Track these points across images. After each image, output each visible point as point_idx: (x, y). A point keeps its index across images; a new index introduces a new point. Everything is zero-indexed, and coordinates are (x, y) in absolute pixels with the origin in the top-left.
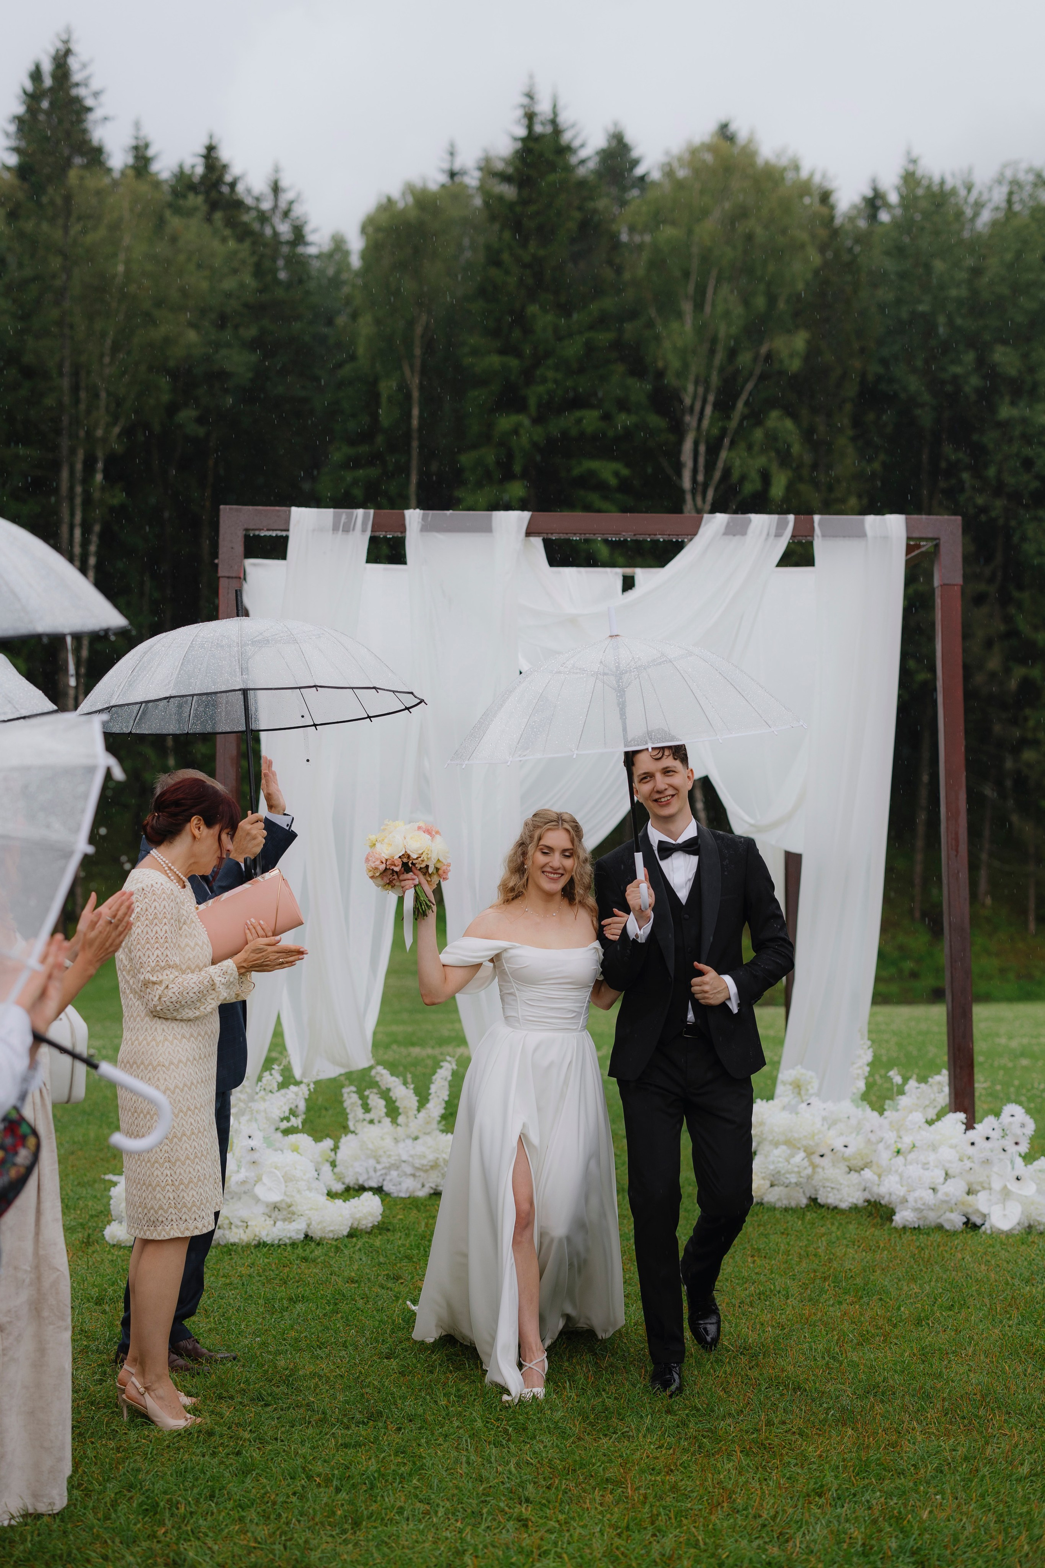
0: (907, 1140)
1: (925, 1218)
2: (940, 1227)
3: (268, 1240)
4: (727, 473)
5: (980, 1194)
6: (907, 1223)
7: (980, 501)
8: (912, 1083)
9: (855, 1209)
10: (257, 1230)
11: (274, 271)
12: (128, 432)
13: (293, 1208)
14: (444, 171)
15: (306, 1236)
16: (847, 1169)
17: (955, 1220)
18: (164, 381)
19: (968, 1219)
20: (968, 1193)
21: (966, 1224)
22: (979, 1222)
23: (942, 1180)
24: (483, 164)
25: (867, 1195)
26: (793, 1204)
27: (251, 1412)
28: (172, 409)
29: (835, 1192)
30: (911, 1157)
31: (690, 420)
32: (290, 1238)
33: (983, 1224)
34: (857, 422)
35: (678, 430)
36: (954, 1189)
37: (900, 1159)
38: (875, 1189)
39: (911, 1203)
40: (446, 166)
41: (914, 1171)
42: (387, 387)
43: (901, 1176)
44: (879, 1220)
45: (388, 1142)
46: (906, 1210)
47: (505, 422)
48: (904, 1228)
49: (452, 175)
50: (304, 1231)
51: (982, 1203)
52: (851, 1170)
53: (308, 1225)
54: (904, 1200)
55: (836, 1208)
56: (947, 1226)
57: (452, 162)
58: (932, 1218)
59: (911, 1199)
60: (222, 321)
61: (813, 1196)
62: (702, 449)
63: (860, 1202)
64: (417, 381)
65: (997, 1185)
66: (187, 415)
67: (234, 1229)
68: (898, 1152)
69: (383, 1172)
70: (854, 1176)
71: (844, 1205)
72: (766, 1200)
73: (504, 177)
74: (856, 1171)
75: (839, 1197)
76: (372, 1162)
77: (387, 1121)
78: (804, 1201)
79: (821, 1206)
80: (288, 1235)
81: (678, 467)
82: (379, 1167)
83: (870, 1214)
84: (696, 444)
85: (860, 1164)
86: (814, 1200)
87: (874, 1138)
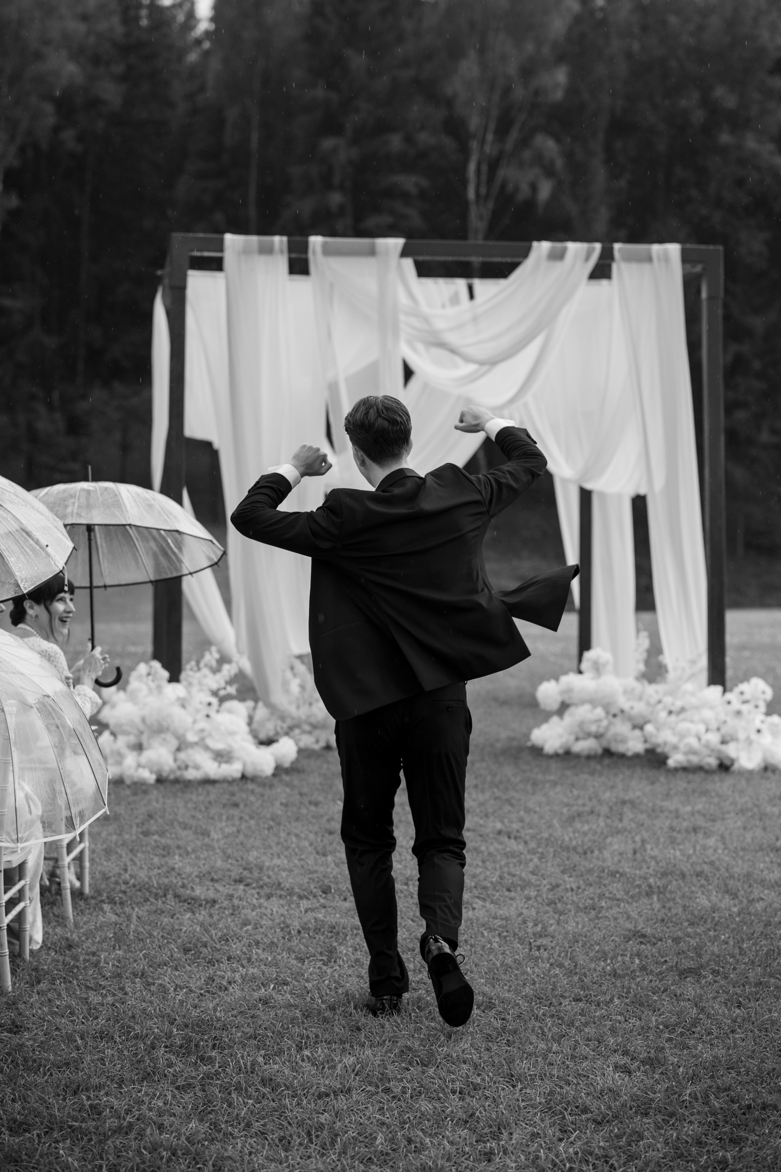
0: (679, 703)
1: (690, 761)
2: (701, 768)
4: (503, 186)
5: (730, 744)
6: (677, 765)
7: (704, 211)
9: (637, 756)
10: (205, 771)
11: (137, 18)
12: (22, 150)
13: (232, 754)
15: (243, 774)
16: (632, 727)
17: (712, 762)
18: (49, 108)
19: (721, 761)
20: (722, 743)
21: (720, 764)
22: (729, 763)
23: (704, 731)
25: (648, 746)
26: (592, 753)
28: (57, 129)
29: (624, 743)
30: (682, 716)
31: (474, 145)
33: (733, 765)
34: (608, 149)
35: (465, 151)
36: (713, 738)
37: (673, 718)
38: (654, 741)
39: (681, 749)
41: (683, 725)
42: (232, 114)
43: (674, 730)
44: (656, 764)
46: (677, 753)
47: (328, 143)
48: (675, 768)
50: (241, 771)
51: (731, 750)
52: (634, 727)
53: (244, 767)
54: (675, 748)
55: (624, 755)
56: (705, 766)
58: (696, 761)
59: (680, 746)
60: (97, 60)
61: (606, 747)
62: (484, 168)
63: (642, 751)
64: (256, 110)
65: (742, 736)
66: (68, 136)
67: (190, 770)
68: (671, 713)
70: (637, 731)
71: (630, 754)
72: (572, 749)
74: (638, 727)
75: (626, 747)
78: (600, 751)
79: (613, 754)
80: (230, 774)
81: (464, 182)
83: (649, 760)
84: (479, 165)
85: (642, 721)
86: (608, 750)
87: (653, 701)
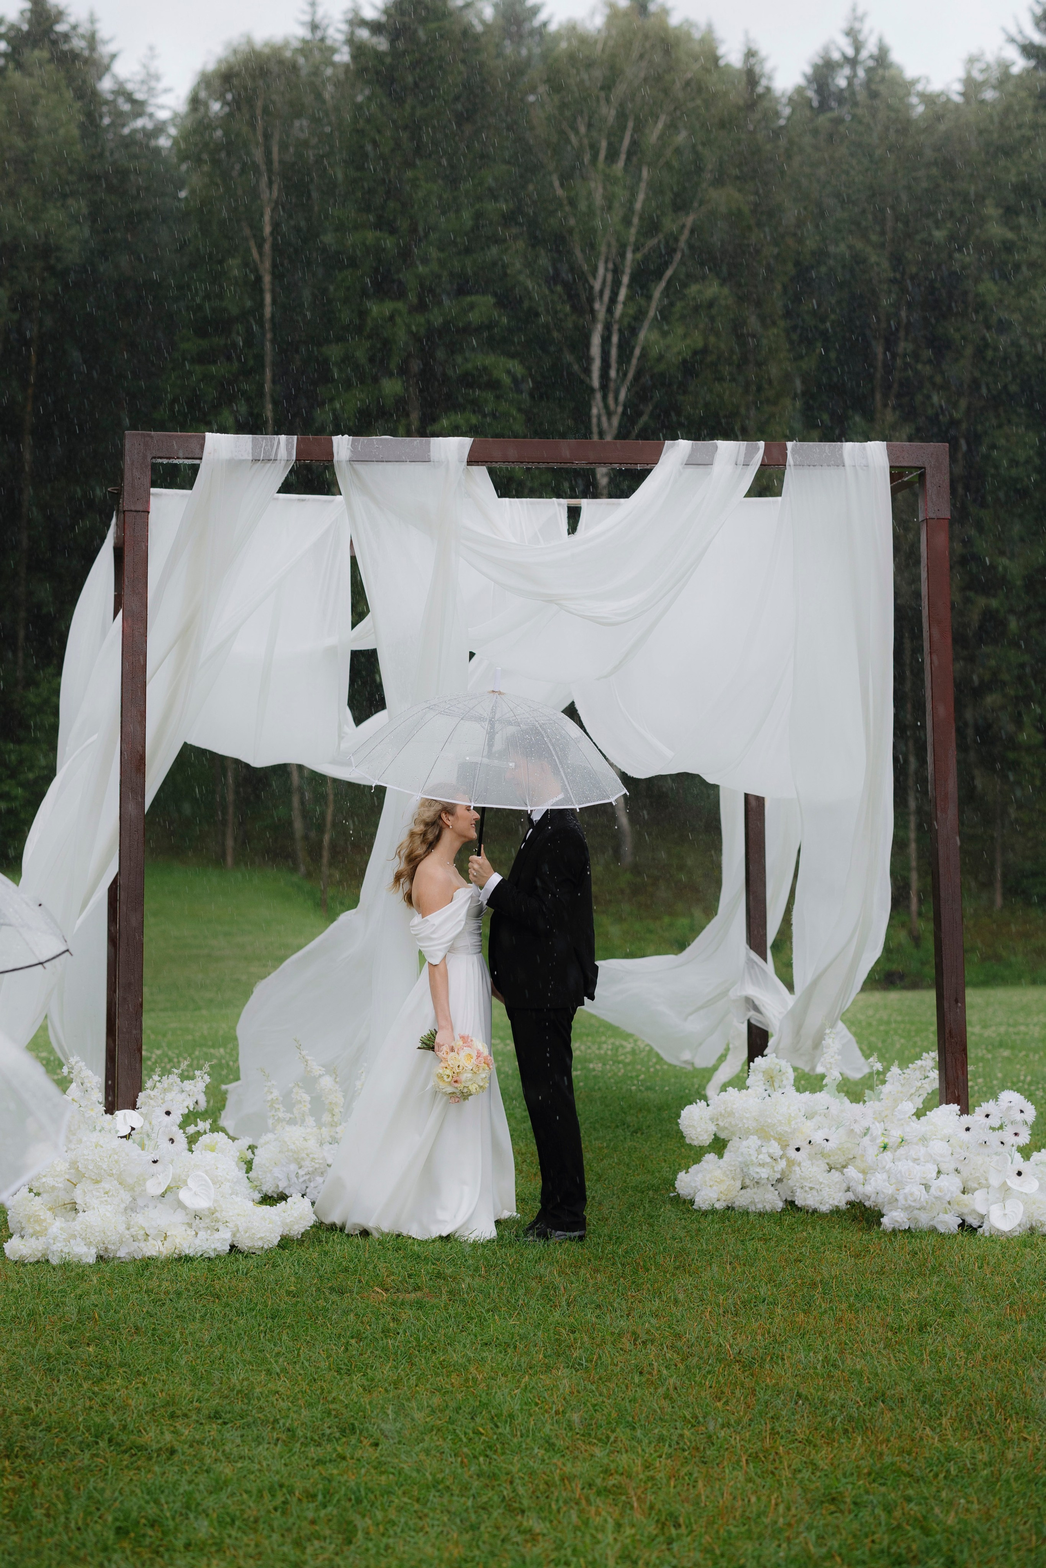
0: (896, 1134)
1: (916, 1220)
2: (933, 1230)
3: (190, 1252)
5: (976, 1193)
6: (897, 1226)
8: (895, 1070)
9: (836, 1212)
10: (177, 1241)
13: (217, 1214)
14: (303, 24)
15: (233, 1247)
16: (827, 1168)
17: (949, 1222)
19: (964, 1221)
20: (964, 1192)
21: (962, 1225)
22: (975, 1224)
23: (934, 1174)
24: (350, 16)
25: (850, 1196)
26: (768, 1208)
27: (212, 1429)
29: (814, 1192)
30: (901, 1151)
31: (599, 307)
32: (215, 1249)
33: (980, 1227)
36: (950, 1185)
37: (888, 1155)
38: (860, 1189)
39: (902, 1201)
40: (307, 18)
41: (903, 1166)
42: (233, 267)
43: (888, 1172)
44: (864, 1224)
45: (312, 1143)
46: (896, 1209)
48: (894, 1230)
49: (314, 27)
50: (229, 1242)
51: (979, 1202)
52: (831, 1169)
53: (234, 1235)
54: (893, 1200)
55: (815, 1211)
56: (942, 1229)
57: (314, 13)
58: (924, 1220)
59: (901, 1198)
61: (789, 1199)
63: (843, 1205)
64: (268, 264)
65: (995, 1181)
67: (151, 1241)
68: (885, 1148)
69: (307, 1177)
70: (835, 1174)
71: (824, 1208)
72: (737, 1204)
73: (376, 28)
74: (836, 1169)
75: (818, 1198)
76: (293, 1167)
77: (310, 1121)
78: (780, 1205)
79: (799, 1209)
80: (213, 1246)
82: (301, 1172)
83: (855, 1218)
84: (607, 335)
85: (842, 1160)
86: (791, 1204)
87: (858, 1129)
